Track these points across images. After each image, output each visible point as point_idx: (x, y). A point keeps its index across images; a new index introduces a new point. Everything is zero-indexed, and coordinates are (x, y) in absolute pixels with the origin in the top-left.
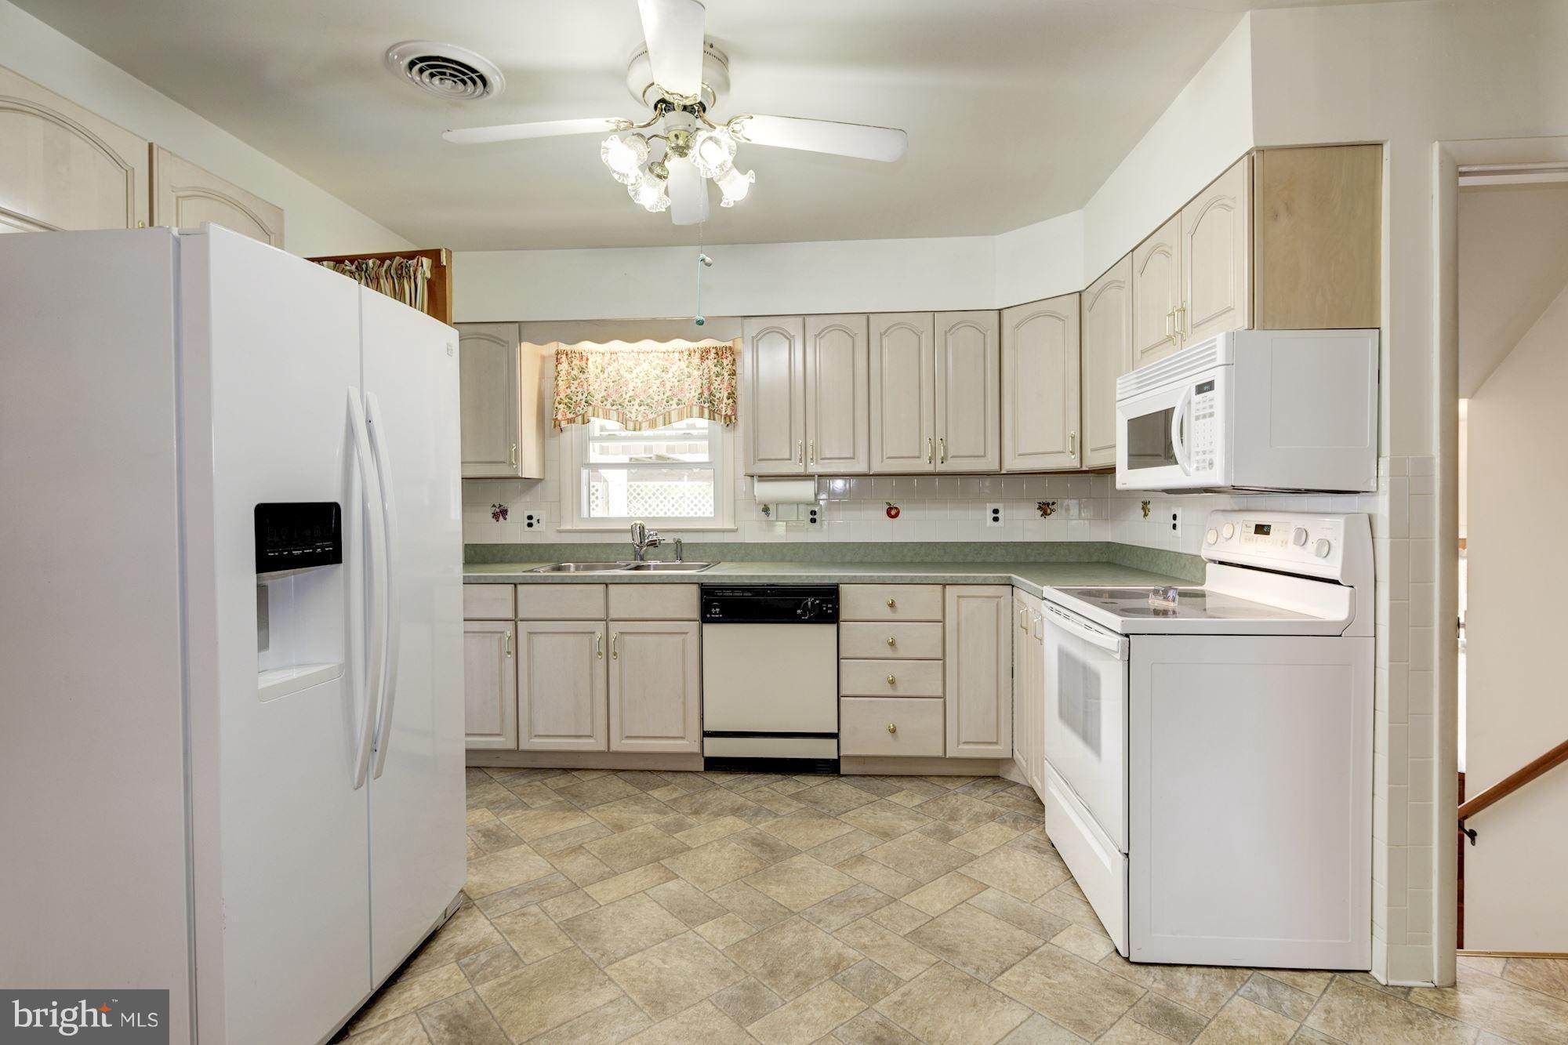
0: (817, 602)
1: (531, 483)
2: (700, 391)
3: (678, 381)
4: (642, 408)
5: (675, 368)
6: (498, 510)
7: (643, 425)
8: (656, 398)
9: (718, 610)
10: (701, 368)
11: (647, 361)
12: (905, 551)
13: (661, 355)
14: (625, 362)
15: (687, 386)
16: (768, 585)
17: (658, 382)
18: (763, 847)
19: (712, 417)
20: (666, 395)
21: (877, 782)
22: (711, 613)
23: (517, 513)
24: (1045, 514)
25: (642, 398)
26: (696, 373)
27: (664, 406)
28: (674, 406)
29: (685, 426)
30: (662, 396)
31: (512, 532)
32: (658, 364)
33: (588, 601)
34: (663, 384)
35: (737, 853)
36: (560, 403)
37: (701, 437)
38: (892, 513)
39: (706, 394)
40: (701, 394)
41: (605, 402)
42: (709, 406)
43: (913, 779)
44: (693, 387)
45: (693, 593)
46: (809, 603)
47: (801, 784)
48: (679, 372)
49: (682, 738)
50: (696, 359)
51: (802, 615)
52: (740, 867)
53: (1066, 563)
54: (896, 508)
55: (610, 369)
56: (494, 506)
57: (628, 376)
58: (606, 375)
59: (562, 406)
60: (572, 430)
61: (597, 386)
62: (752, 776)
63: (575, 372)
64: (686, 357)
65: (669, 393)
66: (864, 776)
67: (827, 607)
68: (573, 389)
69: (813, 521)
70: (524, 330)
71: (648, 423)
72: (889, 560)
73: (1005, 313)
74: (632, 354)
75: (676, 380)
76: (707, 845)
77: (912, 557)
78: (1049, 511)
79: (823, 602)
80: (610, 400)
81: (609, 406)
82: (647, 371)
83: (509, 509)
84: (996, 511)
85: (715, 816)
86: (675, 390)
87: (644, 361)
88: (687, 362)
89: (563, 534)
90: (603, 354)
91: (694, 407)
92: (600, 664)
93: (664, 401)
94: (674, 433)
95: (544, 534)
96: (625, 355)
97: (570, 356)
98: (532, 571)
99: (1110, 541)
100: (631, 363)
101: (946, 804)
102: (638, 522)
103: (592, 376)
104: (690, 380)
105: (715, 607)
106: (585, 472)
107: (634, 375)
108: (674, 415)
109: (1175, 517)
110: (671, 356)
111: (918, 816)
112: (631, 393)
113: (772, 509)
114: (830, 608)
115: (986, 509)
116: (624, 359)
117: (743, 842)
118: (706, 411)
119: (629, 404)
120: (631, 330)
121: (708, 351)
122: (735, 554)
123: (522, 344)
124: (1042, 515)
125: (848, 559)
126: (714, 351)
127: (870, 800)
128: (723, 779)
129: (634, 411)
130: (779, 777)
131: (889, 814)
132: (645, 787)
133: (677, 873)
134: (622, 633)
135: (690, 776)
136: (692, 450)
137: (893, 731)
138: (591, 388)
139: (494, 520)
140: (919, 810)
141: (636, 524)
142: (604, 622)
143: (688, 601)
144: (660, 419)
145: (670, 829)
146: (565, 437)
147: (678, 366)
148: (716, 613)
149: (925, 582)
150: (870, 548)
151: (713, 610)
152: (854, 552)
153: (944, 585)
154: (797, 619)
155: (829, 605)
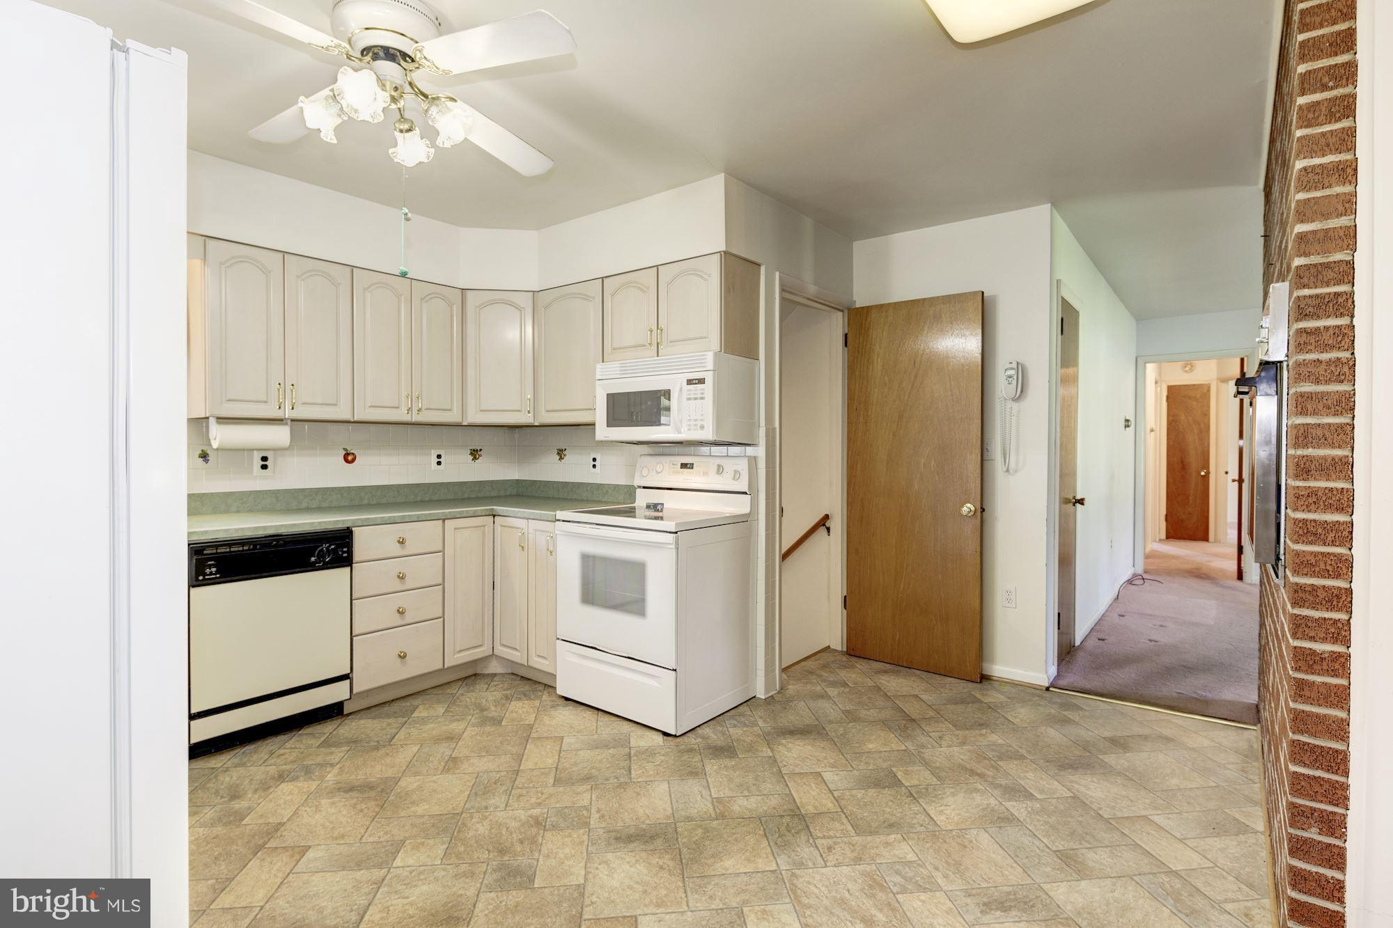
0: (333, 547)
9: (214, 570)
12: (363, 494)
16: (265, 537)
22: (205, 574)
24: (475, 459)
38: (349, 458)
43: (414, 696)
46: (324, 549)
51: (316, 562)
53: (491, 498)
54: (353, 454)
67: (341, 551)
69: (264, 467)
72: (346, 504)
73: (468, 293)
77: (368, 499)
78: (477, 456)
79: (337, 546)
84: (439, 456)
99: (517, 478)
105: (210, 567)
109: (594, 460)
113: (211, 457)
114: (344, 552)
115: (431, 454)
124: (473, 460)
125: (304, 505)
137: (403, 657)
148: (211, 574)
149: (429, 519)
150: (328, 493)
151: (208, 571)
152: (311, 498)
153: (444, 520)
154: (312, 567)
155: (344, 550)
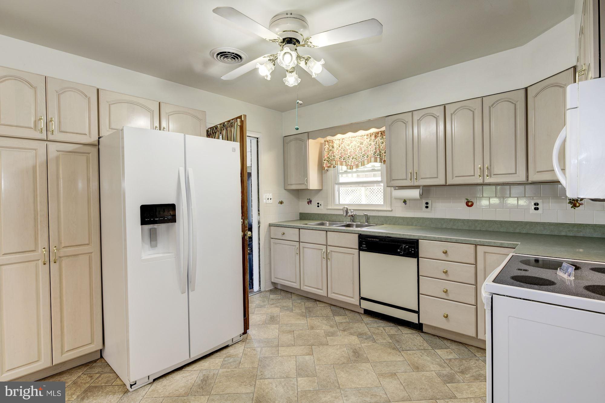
0: (407, 247)
1: (318, 191)
2: (375, 151)
3: (367, 147)
4: (353, 160)
5: (365, 142)
6: (309, 201)
7: (354, 167)
8: (358, 155)
9: (365, 246)
10: (375, 141)
11: (355, 141)
12: (476, 224)
13: (360, 137)
14: (347, 142)
15: (369, 149)
16: (385, 237)
17: (359, 149)
18: (355, 354)
19: (381, 162)
20: (362, 154)
21: (438, 341)
22: (362, 247)
23: (314, 203)
24: (575, 206)
25: (353, 156)
26: (373, 143)
27: (361, 158)
28: (366, 158)
29: (371, 166)
30: (360, 154)
31: (312, 209)
32: (359, 141)
33: (319, 237)
34: (361, 149)
35: (343, 353)
36: (325, 160)
37: (378, 170)
38: (469, 204)
39: (378, 152)
40: (375, 152)
41: (341, 159)
42: (380, 156)
43: (460, 344)
44: (372, 149)
45: (356, 238)
46: (403, 247)
47: (400, 331)
48: (367, 144)
49: (352, 298)
50: (373, 137)
51: (400, 252)
52: (339, 359)
54: (471, 202)
55: (342, 145)
56: (308, 199)
57: (348, 147)
58: (341, 148)
59: (325, 162)
60: (331, 170)
61: (337, 153)
62: (380, 321)
63: (331, 148)
64: (369, 137)
65: (363, 153)
66: (434, 335)
67: (411, 250)
68: (330, 154)
69: (427, 207)
70: (309, 135)
71: (355, 166)
72: (467, 229)
73: (529, 89)
74: (349, 138)
75: (366, 147)
76: (335, 345)
77: (480, 227)
78: (578, 205)
79: (409, 247)
80: (343, 158)
81: (342, 160)
82: (355, 144)
83: (312, 201)
84: (536, 204)
85: (350, 334)
86: (366, 151)
87: (354, 140)
88: (369, 139)
89: (328, 210)
90: (340, 140)
91: (372, 158)
92: (324, 262)
93: (362, 156)
94: (366, 169)
95: (322, 210)
96: (347, 139)
97: (329, 142)
98: (306, 224)
100: (349, 142)
101: (466, 363)
102: (346, 207)
103: (336, 149)
104: (370, 146)
105: (364, 244)
106: (336, 187)
107: (350, 147)
108: (366, 162)
110: (364, 137)
111: (444, 364)
112: (349, 154)
113: (408, 202)
114: (413, 251)
116: (347, 141)
117: (350, 349)
118: (378, 159)
119: (363, 158)
120: (343, 129)
121: (378, 133)
122: (391, 221)
123: (309, 140)
124: (572, 207)
125: (444, 226)
126: (380, 133)
127: (427, 348)
128: (368, 319)
129: (350, 161)
130: (392, 325)
131: (429, 359)
132: (335, 314)
133: (314, 353)
134: (332, 251)
135: (356, 314)
136: (375, 176)
137: (447, 317)
138: (335, 154)
139: (308, 204)
140: (447, 362)
141: (345, 207)
142: (326, 246)
143: (354, 241)
144: (360, 164)
145: (328, 334)
146: (329, 173)
147: (366, 141)
148: (364, 247)
149: (464, 242)
150: (456, 222)
151: (363, 246)
152: (447, 223)
153: (476, 245)
154: (398, 254)
155: (412, 249)
